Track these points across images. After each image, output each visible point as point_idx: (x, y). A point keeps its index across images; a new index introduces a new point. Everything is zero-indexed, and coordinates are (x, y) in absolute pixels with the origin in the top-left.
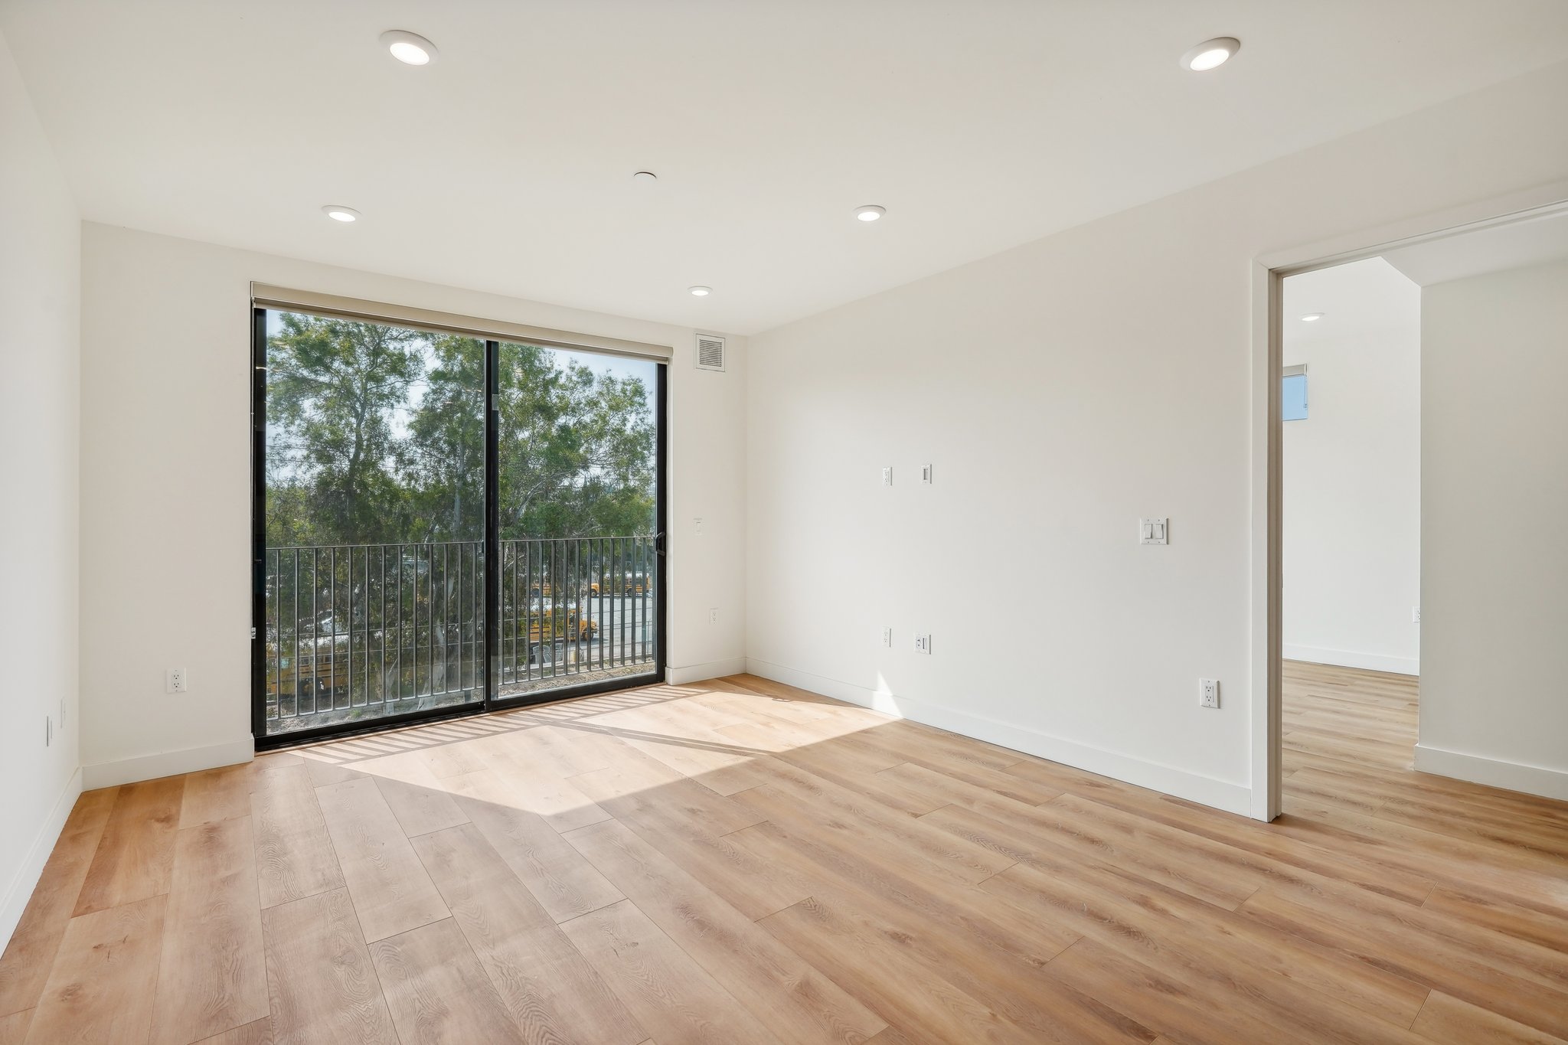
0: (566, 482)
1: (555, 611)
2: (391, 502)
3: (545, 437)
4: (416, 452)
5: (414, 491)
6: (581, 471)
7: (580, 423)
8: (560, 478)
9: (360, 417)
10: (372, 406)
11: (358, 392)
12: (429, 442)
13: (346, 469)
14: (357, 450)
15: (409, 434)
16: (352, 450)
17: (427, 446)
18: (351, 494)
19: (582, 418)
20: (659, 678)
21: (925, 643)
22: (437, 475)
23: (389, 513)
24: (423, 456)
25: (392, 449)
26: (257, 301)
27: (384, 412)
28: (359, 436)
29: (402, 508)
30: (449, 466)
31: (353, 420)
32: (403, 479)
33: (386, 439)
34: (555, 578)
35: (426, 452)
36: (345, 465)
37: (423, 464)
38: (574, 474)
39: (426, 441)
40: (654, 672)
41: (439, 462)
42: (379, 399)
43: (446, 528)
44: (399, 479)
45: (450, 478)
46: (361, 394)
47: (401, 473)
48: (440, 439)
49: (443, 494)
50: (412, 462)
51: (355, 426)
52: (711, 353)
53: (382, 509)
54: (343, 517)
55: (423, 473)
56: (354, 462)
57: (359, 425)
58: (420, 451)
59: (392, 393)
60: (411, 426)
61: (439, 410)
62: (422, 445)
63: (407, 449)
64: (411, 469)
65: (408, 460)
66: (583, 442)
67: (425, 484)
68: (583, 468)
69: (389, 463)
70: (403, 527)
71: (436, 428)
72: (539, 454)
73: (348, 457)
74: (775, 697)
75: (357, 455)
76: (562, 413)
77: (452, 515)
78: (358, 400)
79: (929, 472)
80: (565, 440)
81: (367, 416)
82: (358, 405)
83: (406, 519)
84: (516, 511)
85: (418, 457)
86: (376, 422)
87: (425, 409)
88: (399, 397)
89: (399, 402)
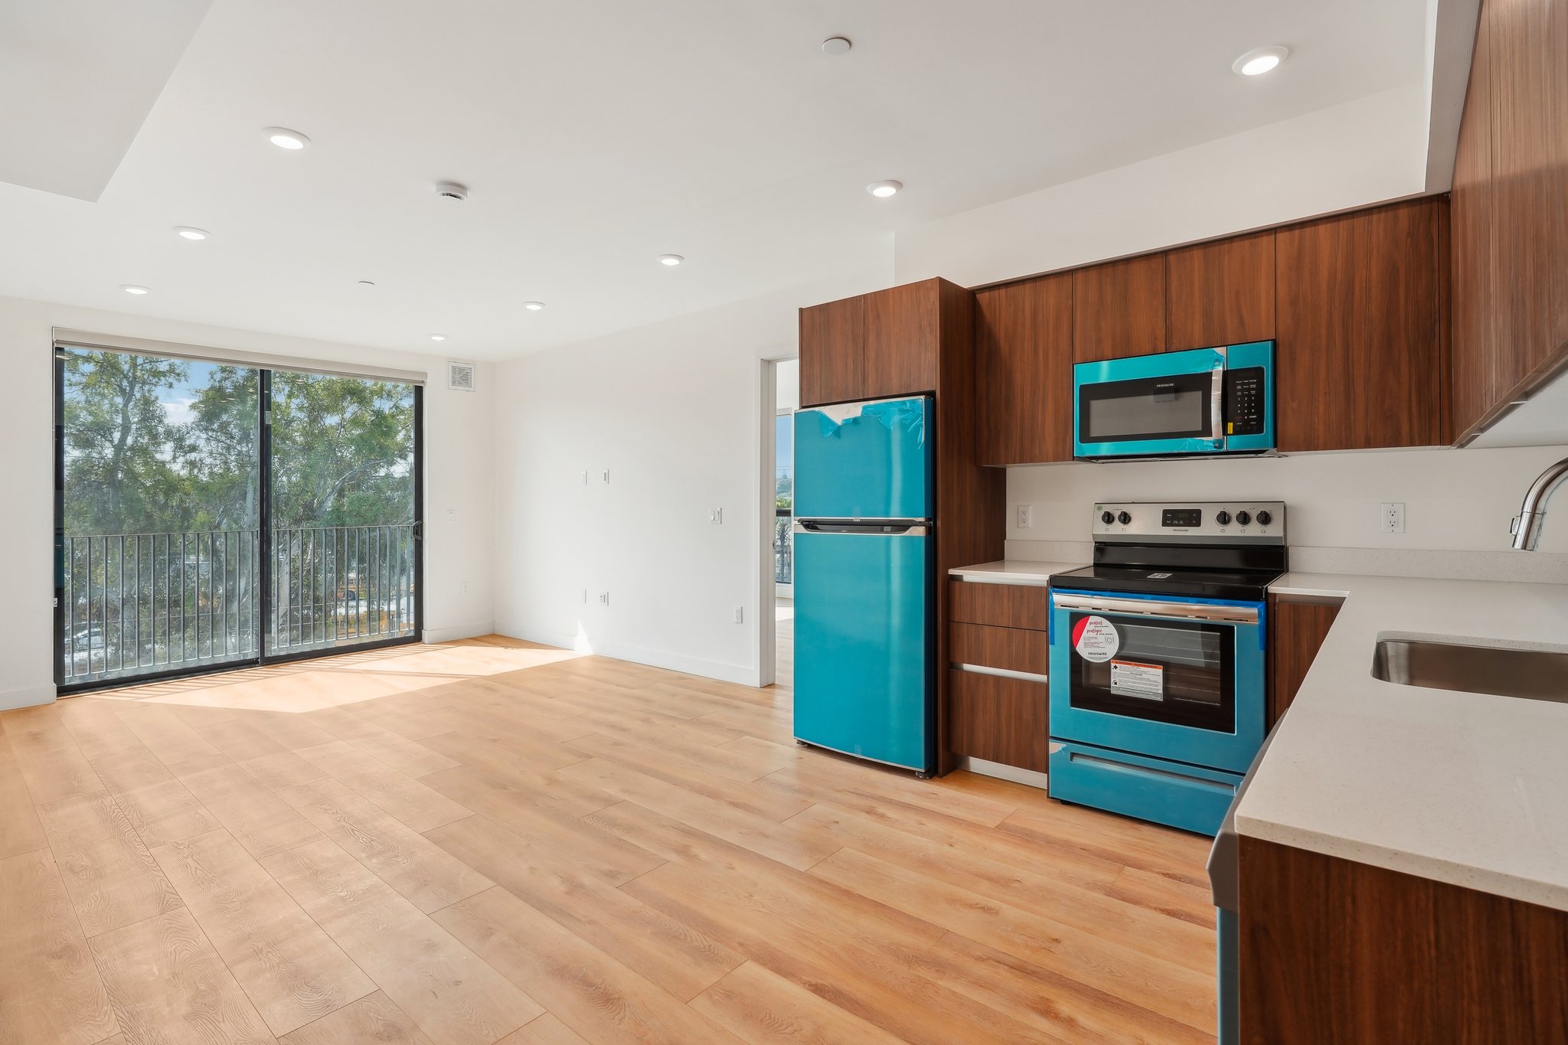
0: (382, 472)
1: (369, 612)
2: (166, 494)
3: (356, 422)
4: (198, 438)
5: (194, 481)
6: (399, 460)
7: (397, 408)
8: (375, 467)
9: (128, 396)
10: (144, 383)
11: (126, 367)
12: (215, 426)
13: (110, 456)
14: (123, 435)
15: (192, 417)
16: (117, 436)
17: (213, 430)
18: (113, 482)
19: (399, 402)
20: (417, 638)
21: (605, 598)
22: (226, 463)
23: (164, 507)
24: (208, 440)
25: (169, 434)
26: (58, 342)
27: (159, 391)
28: (126, 418)
29: (182, 501)
30: (240, 453)
31: (119, 400)
32: (183, 467)
33: (160, 422)
34: (368, 577)
35: (212, 437)
36: (109, 452)
37: (207, 449)
38: (392, 463)
39: (212, 424)
40: (412, 634)
41: (228, 448)
42: (154, 376)
43: (236, 523)
44: (178, 468)
45: (241, 466)
46: (129, 371)
47: (181, 460)
48: (229, 423)
49: (233, 485)
50: (193, 448)
51: (121, 406)
52: (462, 376)
53: (155, 503)
54: (105, 511)
55: (208, 461)
56: (119, 448)
57: (126, 405)
58: (204, 436)
59: (172, 370)
60: (193, 407)
61: (228, 390)
62: (206, 429)
63: (188, 433)
64: (193, 456)
65: (189, 446)
66: (400, 428)
67: (211, 474)
68: (401, 457)
69: (166, 452)
70: (183, 523)
71: (225, 410)
72: (352, 441)
73: (111, 442)
74: (506, 647)
75: (123, 440)
76: (375, 397)
77: (243, 509)
78: (126, 377)
79: (607, 475)
80: (379, 425)
81: (138, 395)
82: (125, 383)
83: (186, 514)
84: (321, 503)
85: (202, 443)
86: (147, 402)
87: (212, 388)
88: (178, 375)
89: (180, 381)
